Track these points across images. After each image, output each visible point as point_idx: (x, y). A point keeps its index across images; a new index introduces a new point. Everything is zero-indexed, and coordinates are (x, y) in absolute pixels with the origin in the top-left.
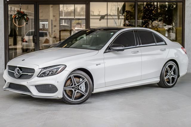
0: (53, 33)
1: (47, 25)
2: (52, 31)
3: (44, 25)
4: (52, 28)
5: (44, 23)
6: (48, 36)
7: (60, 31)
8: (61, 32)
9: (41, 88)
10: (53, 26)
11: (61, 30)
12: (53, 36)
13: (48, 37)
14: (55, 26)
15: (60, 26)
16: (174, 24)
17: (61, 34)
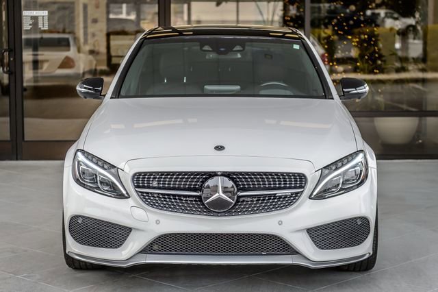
0: (90, 41)
1: (46, 19)
2: (86, 34)
3: (35, 18)
4: (85, 27)
5: (35, 13)
6: (73, 49)
7: (108, 35)
8: (112, 37)
9: (324, 235)
10: (89, 21)
11: (110, 30)
12: (87, 48)
13: (72, 53)
14: (95, 21)
15: (109, 20)
16: (417, 15)
17: (112, 43)
